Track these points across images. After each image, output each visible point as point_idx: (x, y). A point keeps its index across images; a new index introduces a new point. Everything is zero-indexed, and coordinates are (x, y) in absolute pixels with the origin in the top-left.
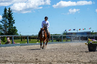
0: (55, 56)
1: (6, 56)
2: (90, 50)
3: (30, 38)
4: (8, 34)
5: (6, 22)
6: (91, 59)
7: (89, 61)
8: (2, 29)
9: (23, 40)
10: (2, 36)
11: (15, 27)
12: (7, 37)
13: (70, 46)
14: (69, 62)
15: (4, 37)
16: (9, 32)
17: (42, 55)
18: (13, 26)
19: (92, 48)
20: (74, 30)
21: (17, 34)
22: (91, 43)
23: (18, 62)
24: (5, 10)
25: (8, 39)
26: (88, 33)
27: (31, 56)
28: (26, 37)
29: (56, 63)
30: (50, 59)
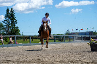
0: (57, 56)
1: (8, 56)
2: (93, 50)
3: (33, 38)
4: (11, 34)
5: (9, 23)
6: (94, 59)
7: (91, 61)
8: (4, 29)
9: (25, 40)
10: (5, 36)
11: (17, 27)
12: (10, 37)
13: (72, 46)
14: (71, 62)
15: (7, 37)
16: (11, 32)
17: (44, 55)
18: (16, 26)
19: (94, 48)
20: (77, 30)
21: (20, 34)
22: (94, 43)
23: (21, 62)
24: (8, 10)
25: (11, 39)
26: (91, 33)
27: (33, 56)
28: (28, 38)
29: (58, 63)
30: (52, 59)
